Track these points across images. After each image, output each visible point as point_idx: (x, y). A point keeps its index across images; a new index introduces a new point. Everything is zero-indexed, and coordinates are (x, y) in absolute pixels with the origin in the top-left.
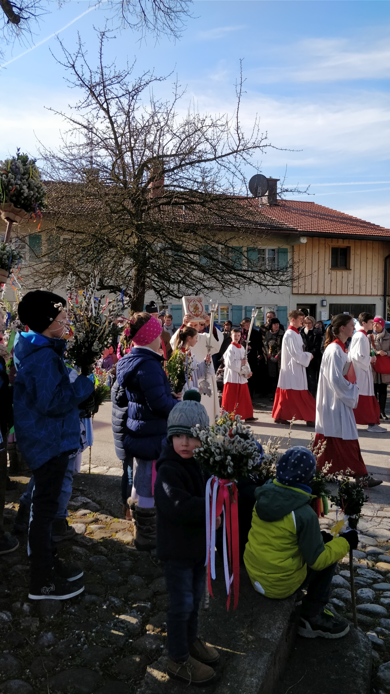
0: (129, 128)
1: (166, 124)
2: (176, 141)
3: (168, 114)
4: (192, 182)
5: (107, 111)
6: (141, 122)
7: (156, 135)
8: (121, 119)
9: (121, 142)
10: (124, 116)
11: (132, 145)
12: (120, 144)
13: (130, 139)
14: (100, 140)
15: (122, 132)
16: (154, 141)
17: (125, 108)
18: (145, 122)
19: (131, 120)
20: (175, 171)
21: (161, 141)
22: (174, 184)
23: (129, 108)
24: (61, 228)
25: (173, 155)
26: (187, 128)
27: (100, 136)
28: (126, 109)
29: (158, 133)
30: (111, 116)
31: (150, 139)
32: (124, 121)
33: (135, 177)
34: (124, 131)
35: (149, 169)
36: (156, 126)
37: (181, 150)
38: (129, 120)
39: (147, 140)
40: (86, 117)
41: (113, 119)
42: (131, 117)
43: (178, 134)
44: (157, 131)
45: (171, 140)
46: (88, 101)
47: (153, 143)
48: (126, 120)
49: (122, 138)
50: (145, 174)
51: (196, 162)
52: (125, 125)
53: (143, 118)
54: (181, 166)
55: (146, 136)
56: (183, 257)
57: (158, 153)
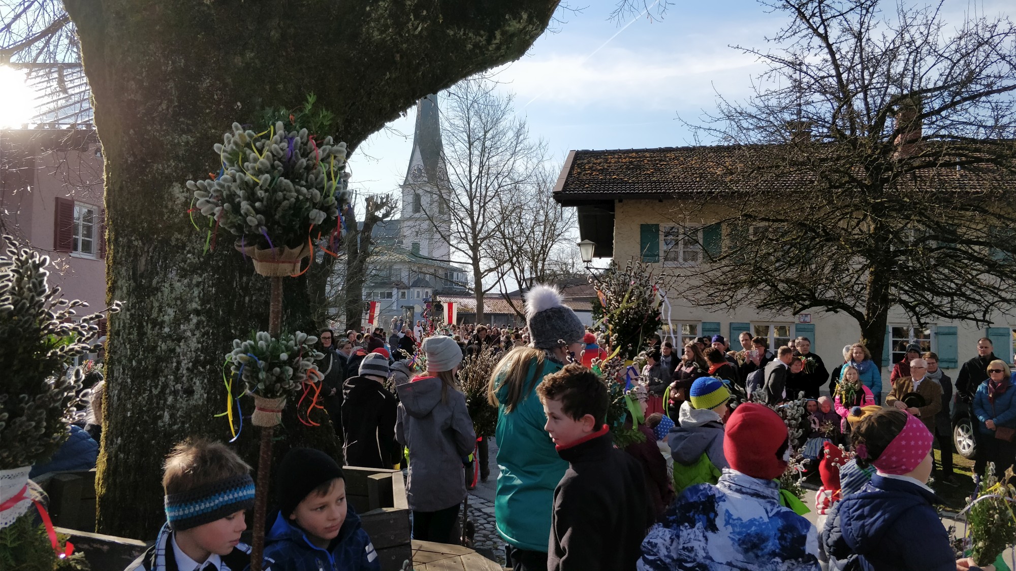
0: (861, 57)
1: (926, 42)
2: (944, 65)
3: (928, 26)
4: (974, 127)
5: (825, 38)
6: (881, 45)
7: (908, 60)
8: (846, 46)
9: (848, 80)
10: (853, 41)
11: (866, 82)
12: (845, 82)
13: (863, 73)
14: (813, 81)
15: (849, 64)
16: (904, 71)
17: (855, 29)
18: (887, 44)
19: (863, 44)
20: (944, 113)
21: (916, 69)
22: (941, 134)
23: (861, 27)
24: (750, 216)
25: (939, 88)
26: (963, 42)
27: (813, 75)
28: (856, 27)
29: (912, 57)
30: (831, 42)
31: (897, 68)
32: (853, 48)
33: (871, 129)
34: (852, 63)
35: (894, 114)
36: (908, 48)
37: (953, 79)
38: (861, 45)
39: (892, 71)
40: (791, 50)
41: (834, 48)
42: (864, 40)
43: (946, 55)
44: (910, 54)
45: (934, 65)
46: (794, 27)
47: (902, 75)
48: (856, 46)
49: (849, 72)
50: (888, 122)
51: (980, 95)
52: (854, 53)
53: (884, 38)
54: (953, 104)
55: (890, 64)
56: (960, 250)
57: (911, 88)
